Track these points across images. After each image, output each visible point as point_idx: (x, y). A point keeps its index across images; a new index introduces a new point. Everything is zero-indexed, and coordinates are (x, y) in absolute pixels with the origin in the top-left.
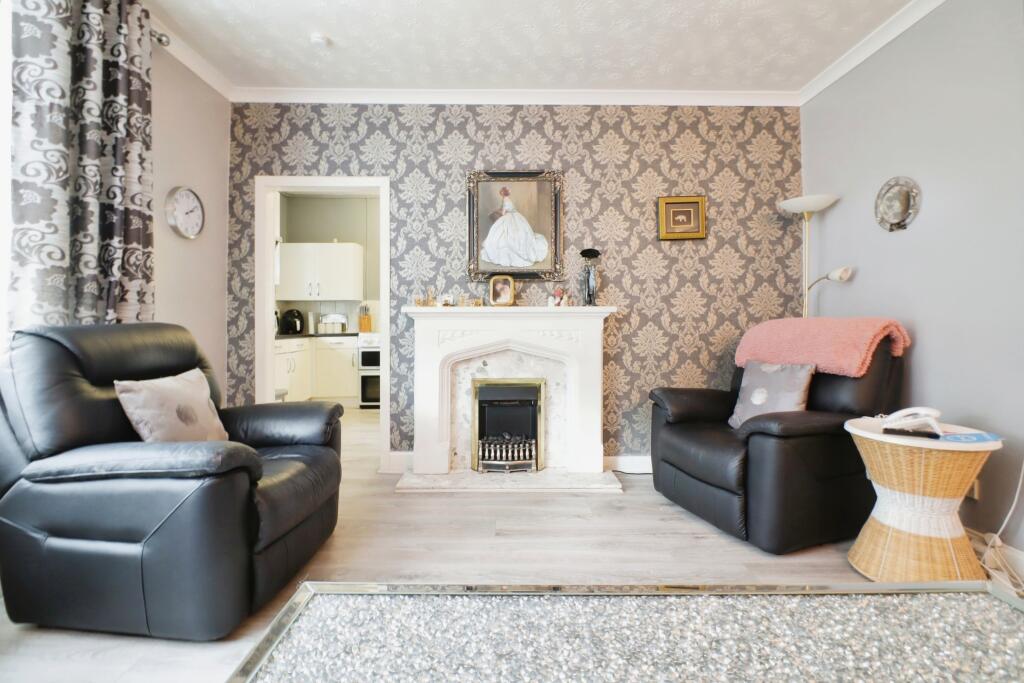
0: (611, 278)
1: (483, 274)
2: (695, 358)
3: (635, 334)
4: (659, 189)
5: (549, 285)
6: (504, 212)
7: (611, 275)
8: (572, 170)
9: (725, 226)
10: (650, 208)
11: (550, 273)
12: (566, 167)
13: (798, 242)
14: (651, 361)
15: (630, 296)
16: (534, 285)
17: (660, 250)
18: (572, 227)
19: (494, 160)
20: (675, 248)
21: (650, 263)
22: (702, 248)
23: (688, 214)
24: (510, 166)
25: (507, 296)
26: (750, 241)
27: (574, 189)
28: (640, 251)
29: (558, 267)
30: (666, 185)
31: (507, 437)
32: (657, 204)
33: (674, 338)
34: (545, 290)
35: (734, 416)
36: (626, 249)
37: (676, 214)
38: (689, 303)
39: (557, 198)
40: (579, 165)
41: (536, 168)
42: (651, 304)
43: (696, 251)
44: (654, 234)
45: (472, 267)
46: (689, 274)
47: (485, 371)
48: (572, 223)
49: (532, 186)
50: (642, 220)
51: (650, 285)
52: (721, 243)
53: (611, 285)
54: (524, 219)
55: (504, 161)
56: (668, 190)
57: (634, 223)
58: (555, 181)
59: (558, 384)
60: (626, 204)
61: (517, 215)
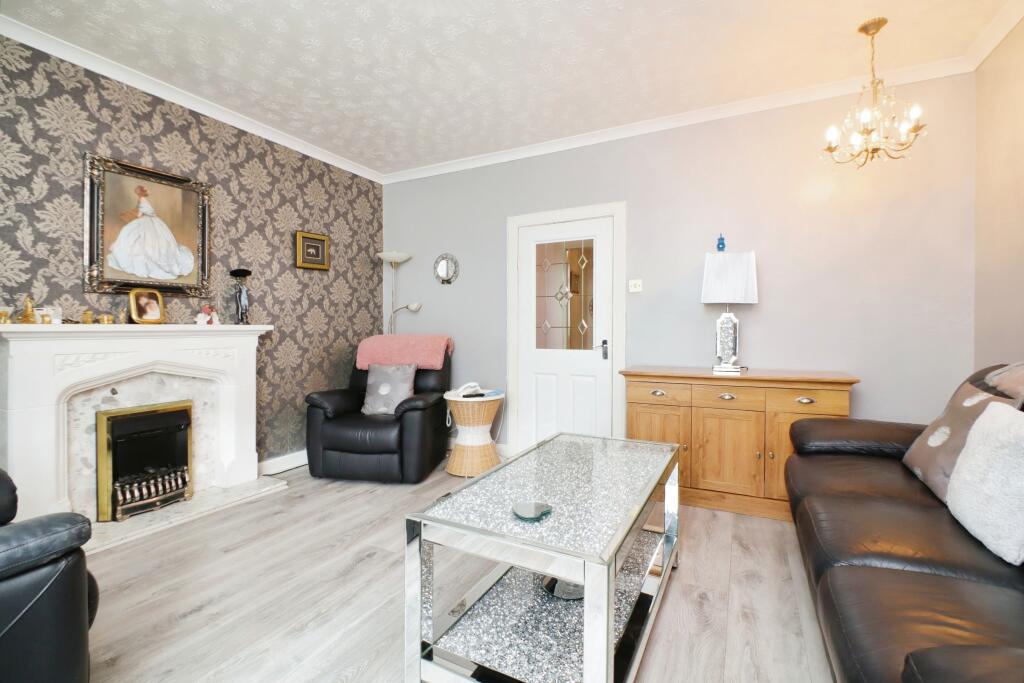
0: (256, 298)
1: (111, 283)
2: (320, 366)
3: (276, 349)
4: (294, 224)
5: (194, 302)
6: (140, 214)
7: (256, 295)
8: (219, 186)
9: (339, 262)
10: (288, 238)
11: (196, 289)
12: (213, 181)
13: (381, 280)
14: (289, 372)
15: (272, 315)
16: (176, 300)
17: (296, 276)
18: (219, 244)
19: (127, 151)
20: (307, 275)
21: (288, 285)
22: (325, 277)
23: (317, 248)
24: (146, 163)
25: (154, 312)
26: (355, 276)
27: (221, 206)
28: (280, 274)
29: (205, 283)
30: (300, 222)
31: (151, 471)
32: (294, 236)
33: (306, 350)
34: (189, 306)
35: (366, 406)
36: (268, 272)
37: (309, 247)
38: (316, 322)
39: (204, 210)
40: (225, 183)
41: (179, 174)
42: (289, 322)
43: (321, 280)
44: (291, 262)
45: (95, 273)
46: (316, 298)
47: (114, 400)
48: (219, 239)
49: (177, 193)
50: (282, 247)
51: (288, 305)
52: (338, 275)
53: (256, 304)
54: (165, 226)
55: (140, 154)
56: (302, 225)
57: (275, 249)
58: (203, 194)
59: (205, 404)
60: (269, 230)
61: (157, 221)
